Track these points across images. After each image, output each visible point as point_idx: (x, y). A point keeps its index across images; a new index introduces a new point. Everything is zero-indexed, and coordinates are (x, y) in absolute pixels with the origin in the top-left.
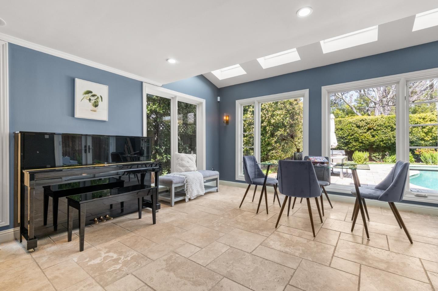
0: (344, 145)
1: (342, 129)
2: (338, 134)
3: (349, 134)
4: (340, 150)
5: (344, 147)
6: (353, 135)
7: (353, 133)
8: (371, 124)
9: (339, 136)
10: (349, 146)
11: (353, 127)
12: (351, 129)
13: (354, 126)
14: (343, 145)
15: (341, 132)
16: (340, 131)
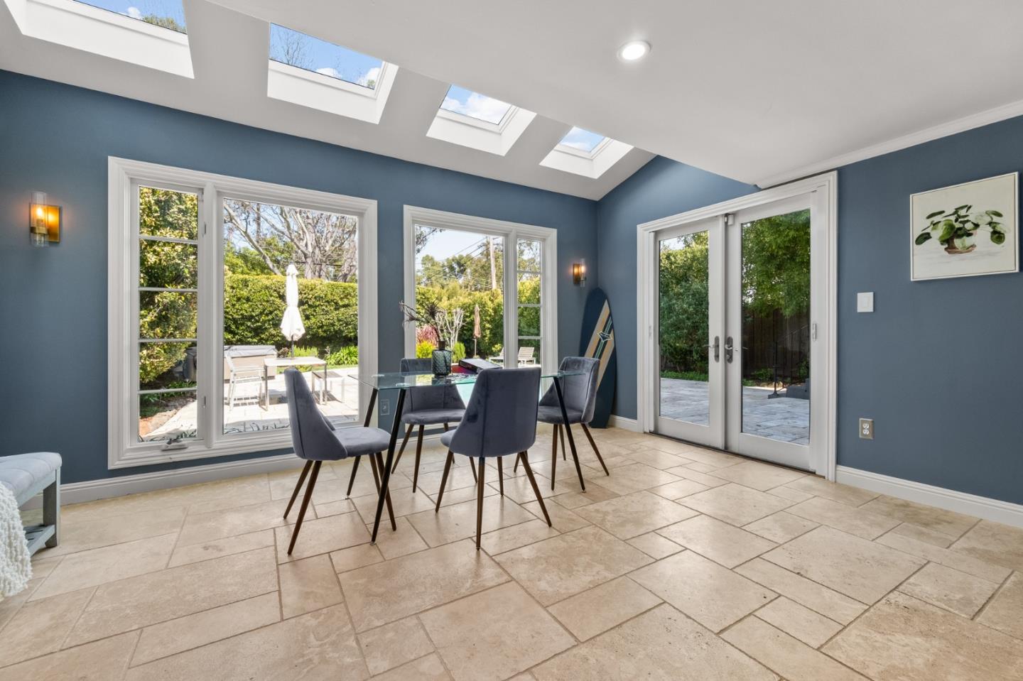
0: (253, 334)
1: (248, 300)
2: (242, 310)
3: (265, 310)
4: (242, 344)
5: (251, 337)
6: (271, 313)
7: (271, 309)
8: (305, 294)
9: (242, 314)
10: (263, 336)
11: (271, 296)
12: (267, 301)
13: (274, 295)
14: (249, 335)
15: (246, 306)
16: (244, 303)
